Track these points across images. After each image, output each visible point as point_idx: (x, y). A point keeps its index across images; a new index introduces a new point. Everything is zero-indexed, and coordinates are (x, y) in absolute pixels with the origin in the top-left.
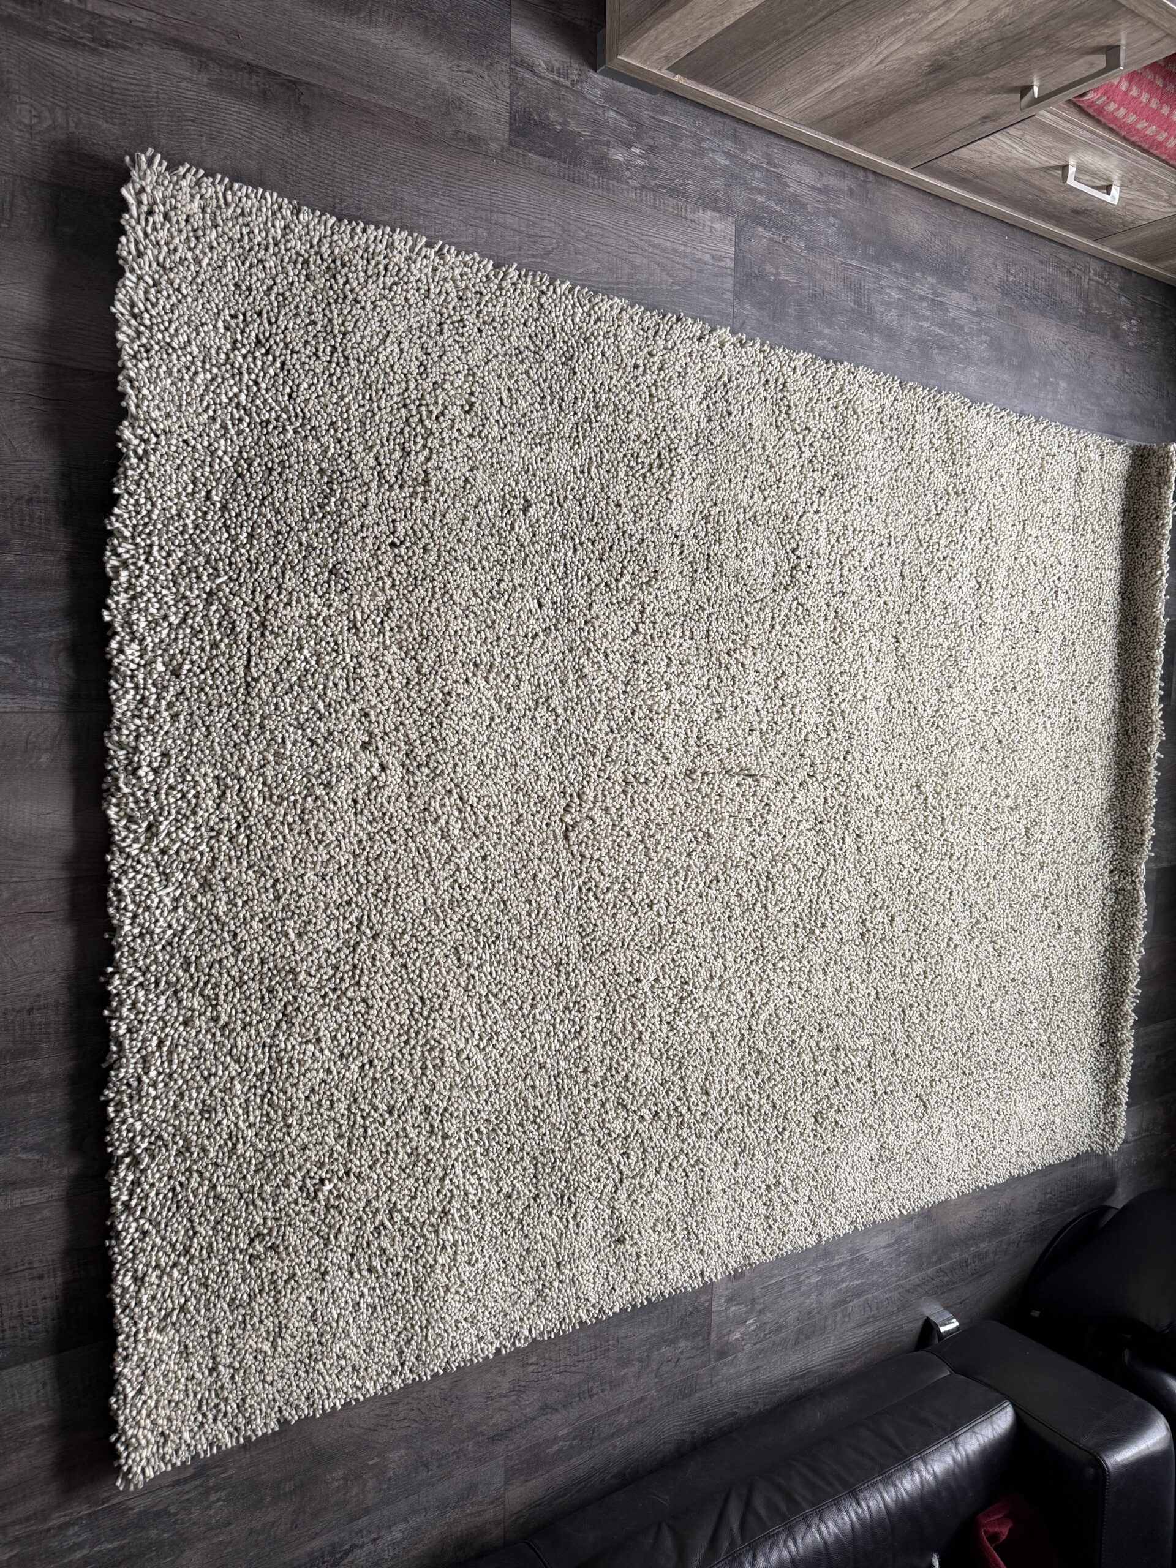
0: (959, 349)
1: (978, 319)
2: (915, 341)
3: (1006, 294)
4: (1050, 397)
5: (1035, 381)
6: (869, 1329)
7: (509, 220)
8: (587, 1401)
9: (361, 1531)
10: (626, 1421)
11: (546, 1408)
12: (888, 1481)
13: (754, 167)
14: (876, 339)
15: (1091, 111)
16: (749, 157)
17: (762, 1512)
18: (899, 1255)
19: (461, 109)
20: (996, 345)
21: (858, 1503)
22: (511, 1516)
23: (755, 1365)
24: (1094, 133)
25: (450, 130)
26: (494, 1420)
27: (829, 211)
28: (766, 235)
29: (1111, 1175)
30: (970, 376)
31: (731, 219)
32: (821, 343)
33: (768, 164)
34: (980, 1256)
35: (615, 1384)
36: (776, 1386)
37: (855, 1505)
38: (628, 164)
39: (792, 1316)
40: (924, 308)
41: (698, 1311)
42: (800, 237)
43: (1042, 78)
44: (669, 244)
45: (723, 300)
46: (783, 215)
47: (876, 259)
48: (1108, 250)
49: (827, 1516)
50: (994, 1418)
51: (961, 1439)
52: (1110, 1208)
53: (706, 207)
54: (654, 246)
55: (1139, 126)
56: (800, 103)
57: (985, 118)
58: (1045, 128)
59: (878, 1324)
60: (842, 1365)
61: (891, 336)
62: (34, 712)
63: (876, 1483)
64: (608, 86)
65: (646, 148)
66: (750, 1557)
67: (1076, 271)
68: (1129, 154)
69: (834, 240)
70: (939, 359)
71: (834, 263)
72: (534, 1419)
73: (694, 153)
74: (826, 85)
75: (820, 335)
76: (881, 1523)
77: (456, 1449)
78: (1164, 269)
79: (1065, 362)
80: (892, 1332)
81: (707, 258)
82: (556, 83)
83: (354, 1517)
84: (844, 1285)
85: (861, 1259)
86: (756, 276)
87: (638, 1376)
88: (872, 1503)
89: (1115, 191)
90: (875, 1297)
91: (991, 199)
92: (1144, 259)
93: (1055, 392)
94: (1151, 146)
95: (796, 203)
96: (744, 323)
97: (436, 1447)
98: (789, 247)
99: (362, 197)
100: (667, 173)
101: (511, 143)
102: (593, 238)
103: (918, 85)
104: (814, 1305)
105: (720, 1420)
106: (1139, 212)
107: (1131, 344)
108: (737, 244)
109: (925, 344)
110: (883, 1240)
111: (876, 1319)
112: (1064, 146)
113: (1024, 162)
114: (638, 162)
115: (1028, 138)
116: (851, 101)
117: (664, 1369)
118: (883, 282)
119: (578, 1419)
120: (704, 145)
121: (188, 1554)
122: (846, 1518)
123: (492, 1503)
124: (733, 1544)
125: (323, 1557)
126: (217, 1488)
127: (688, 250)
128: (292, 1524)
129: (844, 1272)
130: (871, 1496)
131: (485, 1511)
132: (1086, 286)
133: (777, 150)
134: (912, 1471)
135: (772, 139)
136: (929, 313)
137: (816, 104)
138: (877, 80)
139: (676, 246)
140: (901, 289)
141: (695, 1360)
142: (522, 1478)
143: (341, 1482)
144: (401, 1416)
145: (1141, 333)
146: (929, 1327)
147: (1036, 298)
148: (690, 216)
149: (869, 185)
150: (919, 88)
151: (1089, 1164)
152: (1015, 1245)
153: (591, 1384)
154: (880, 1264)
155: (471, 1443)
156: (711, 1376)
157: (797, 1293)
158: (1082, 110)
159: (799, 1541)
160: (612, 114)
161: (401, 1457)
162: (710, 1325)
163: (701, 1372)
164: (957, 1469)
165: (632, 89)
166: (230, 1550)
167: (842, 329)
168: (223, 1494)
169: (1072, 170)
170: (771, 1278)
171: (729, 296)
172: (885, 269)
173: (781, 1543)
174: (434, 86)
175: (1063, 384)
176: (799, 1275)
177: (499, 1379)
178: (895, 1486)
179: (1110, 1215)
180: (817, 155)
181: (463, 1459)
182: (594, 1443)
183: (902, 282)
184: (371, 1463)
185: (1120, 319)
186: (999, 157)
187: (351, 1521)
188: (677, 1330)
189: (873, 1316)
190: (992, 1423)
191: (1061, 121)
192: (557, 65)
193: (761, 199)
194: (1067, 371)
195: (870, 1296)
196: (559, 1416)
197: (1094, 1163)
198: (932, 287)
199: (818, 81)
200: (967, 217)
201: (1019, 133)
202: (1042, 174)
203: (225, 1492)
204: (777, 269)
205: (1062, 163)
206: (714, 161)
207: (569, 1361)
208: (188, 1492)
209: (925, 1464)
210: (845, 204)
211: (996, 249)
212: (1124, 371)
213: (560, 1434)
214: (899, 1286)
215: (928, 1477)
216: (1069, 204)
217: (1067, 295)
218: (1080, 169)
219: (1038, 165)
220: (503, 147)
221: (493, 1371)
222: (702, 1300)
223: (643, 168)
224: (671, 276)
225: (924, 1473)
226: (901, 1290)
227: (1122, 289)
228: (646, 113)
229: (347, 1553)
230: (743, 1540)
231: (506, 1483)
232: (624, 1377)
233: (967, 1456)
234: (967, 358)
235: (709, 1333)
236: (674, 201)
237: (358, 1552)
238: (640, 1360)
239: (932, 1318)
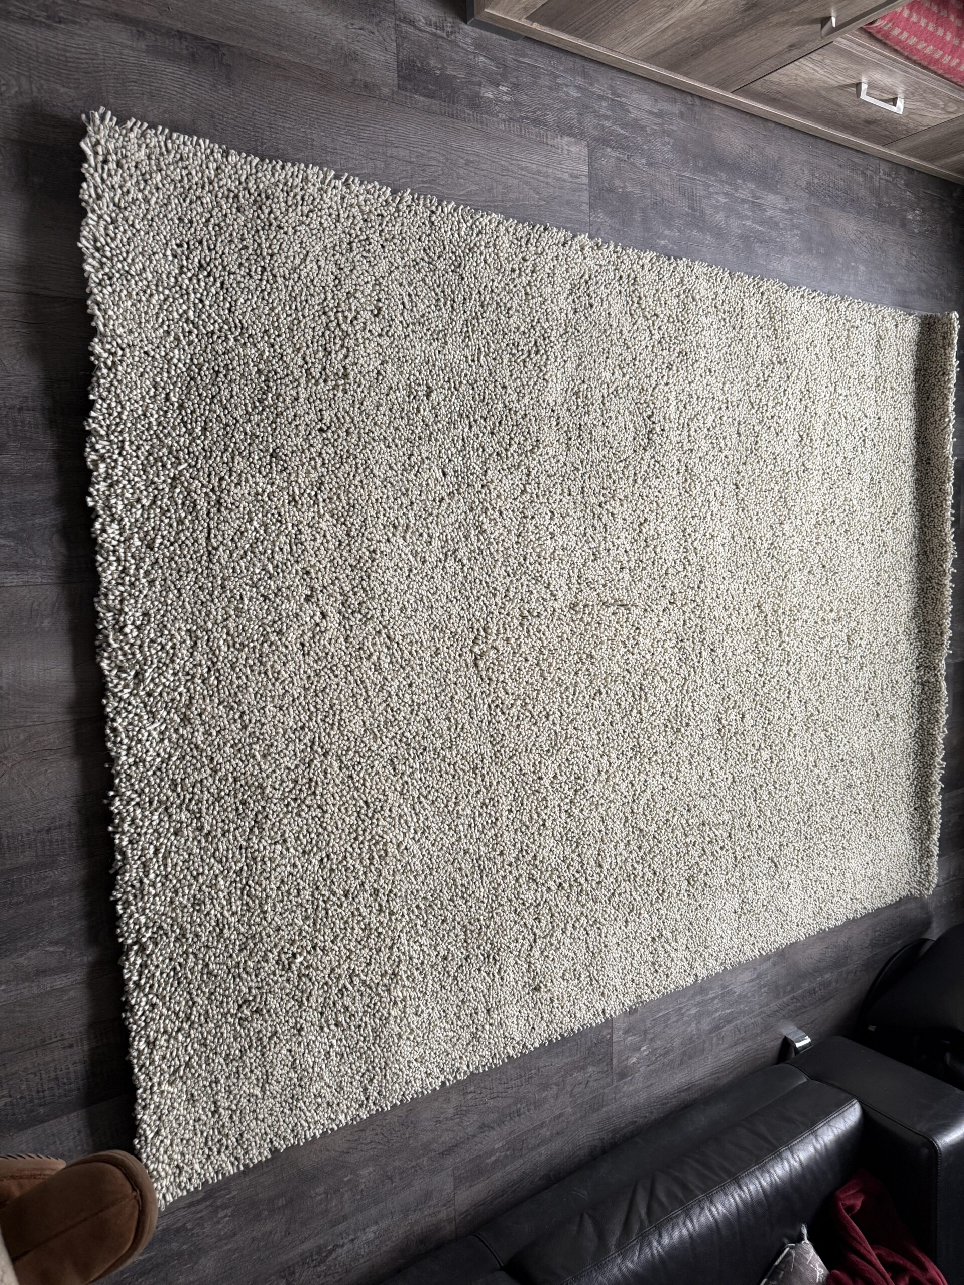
0: (776, 242)
1: (790, 217)
2: (740, 238)
3: (812, 194)
4: (852, 278)
5: (839, 265)
6: (740, 1048)
7: (402, 153)
8: (517, 1119)
9: (341, 1234)
10: (548, 1133)
11: (484, 1127)
12: (763, 1169)
13: (601, 98)
14: (708, 238)
15: (879, 36)
16: (596, 89)
17: (664, 1199)
18: (760, 988)
19: (356, 60)
20: (807, 238)
21: (740, 1188)
22: (461, 1214)
23: (649, 1083)
24: (882, 54)
25: (349, 79)
26: (443, 1139)
27: (664, 131)
28: (614, 154)
29: (927, 913)
30: (786, 265)
31: (584, 143)
32: (662, 243)
33: (612, 94)
34: (825, 985)
35: (538, 1105)
36: (667, 1098)
37: (738, 1189)
38: (497, 101)
39: (677, 1041)
40: (745, 209)
41: (602, 1042)
42: (642, 154)
43: (838, 10)
44: (534, 166)
45: (581, 211)
46: (627, 137)
47: (704, 170)
48: (894, 153)
49: (716, 1199)
50: (845, 1114)
51: (820, 1132)
52: (926, 940)
53: (563, 133)
54: (522, 169)
55: (919, 47)
56: (637, 42)
57: (792, 47)
58: (841, 52)
59: (746, 1044)
60: (719, 1078)
61: (720, 234)
62: (35, 585)
63: (754, 1171)
64: (477, 35)
65: (511, 86)
66: (656, 1236)
67: (869, 173)
68: (911, 71)
69: (670, 156)
70: (760, 251)
71: (670, 175)
72: (474, 1136)
73: (551, 88)
74: (659, 25)
75: (661, 236)
76: (759, 1203)
77: (414, 1163)
78: (941, 167)
79: (863, 248)
80: (757, 1050)
81: (566, 176)
82: (434, 35)
83: (335, 1223)
84: (718, 1015)
85: (730, 993)
86: (607, 190)
87: (556, 1097)
88: (752, 1187)
89: (900, 103)
90: (743, 1023)
91: (797, 115)
92: (924, 159)
93: (856, 274)
94: (930, 63)
95: (636, 126)
96: (599, 229)
97: (397, 1163)
98: (633, 164)
99: (279, 139)
100: (530, 106)
101: (399, 87)
102: (472, 165)
103: (735, 21)
104: (694, 1032)
105: (624, 1128)
106: (919, 119)
107: (916, 231)
108: (590, 164)
109: (746, 239)
110: (747, 976)
111: (744, 1040)
112: (858, 67)
113: (824, 82)
114: (505, 98)
115: (827, 61)
116: (679, 38)
117: (576, 1090)
118: (711, 190)
119: (510, 1134)
120: (559, 81)
121: (203, 1261)
122: (732, 1200)
123: (445, 1205)
124: (642, 1227)
125: (312, 1256)
126: (224, 1207)
127: (550, 171)
128: (286, 1232)
129: (717, 1004)
130: (751, 1181)
131: (439, 1212)
132: (877, 184)
133: (619, 82)
134: (782, 1159)
135: (614, 73)
136: (750, 214)
137: (651, 41)
138: (702, 19)
139: (541, 168)
140: (726, 194)
141: (602, 1082)
142: (468, 1184)
143: (323, 1196)
144: (368, 1140)
145: (924, 221)
146: (787, 1044)
147: (837, 196)
148: (550, 142)
149: (697, 109)
150: (736, 24)
151: (909, 906)
152: (852, 975)
153: (519, 1106)
154: (746, 996)
155: (425, 1159)
156: (615, 1093)
157: (680, 1023)
158: (871, 36)
159: (695, 1221)
160: (482, 59)
161: (370, 1173)
162: (612, 1053)
163: (606, 1091)
164: (818, 1156)
165: (497, 36)
166: (237, 1255)
167: (679, 230)
168: (229, 1211)
169: (864, 87)
170: (659, 1012)
171: (585, 207)
172: (713, 178)
173: (681, 1224)
174: (333, 43)
175: (862, 268)
176: (681, 1009)
177: (445, 1106)
178: (769, 1172)
179: (927, 946)
180: (652, 85)
181: (419, 1171)
182: (524, 1152)
183: (727, 188)
184: (346, 1179)
185: (906, 211)
186: (804, 79)
187: (334, 1226)
188: (585, 1058)
189: (742, 1038)
190: (844, 1118)
191: (854, 46)
192: (434, 19)
193: (607, 124)
194: (865, 256)
195: (738, 1022)
196: (495, 1133)
197: (913, 905)
198: (752, 191)
199: (652, 22)
200: (778, 131)
201: (820, 57)
202: (840, 91)
203: (230, 1209)
204: (624, 183)
205: (855, 81)
206: (567, 94)
207: (500, 1088)
208: (201, 1211)
209: (792, 1154)
210: (678, 126)
211: (803, 157)
212: (911, 254)
213: (496, 1147)
214: (762, 1013)
215: (795, 1164)
216: (862, 116)
217: (862, 193)
218: (871, 86)
219: (836, 84)
220: (393, 91)
221: (440, 1100)
222: (604, 1033)
223: (510, 103)
224: (537, 193)
225: (792, 1161)
226: (763, 1016)
227: (906, 185)
228: (510, 57)
229: (330, 1252)
230: (650, 1223)
231: (455, 1189)
232: (545, 1098)
233: (825, 1145)
234: (783, 250)
235: (611, 1059)
236: (537, 130)
237: (340, 1251)
238: (557, 1085)
239: (790, 1037)
